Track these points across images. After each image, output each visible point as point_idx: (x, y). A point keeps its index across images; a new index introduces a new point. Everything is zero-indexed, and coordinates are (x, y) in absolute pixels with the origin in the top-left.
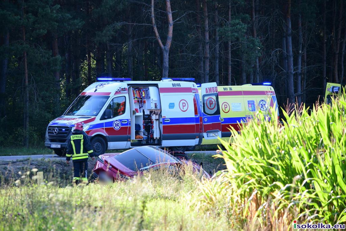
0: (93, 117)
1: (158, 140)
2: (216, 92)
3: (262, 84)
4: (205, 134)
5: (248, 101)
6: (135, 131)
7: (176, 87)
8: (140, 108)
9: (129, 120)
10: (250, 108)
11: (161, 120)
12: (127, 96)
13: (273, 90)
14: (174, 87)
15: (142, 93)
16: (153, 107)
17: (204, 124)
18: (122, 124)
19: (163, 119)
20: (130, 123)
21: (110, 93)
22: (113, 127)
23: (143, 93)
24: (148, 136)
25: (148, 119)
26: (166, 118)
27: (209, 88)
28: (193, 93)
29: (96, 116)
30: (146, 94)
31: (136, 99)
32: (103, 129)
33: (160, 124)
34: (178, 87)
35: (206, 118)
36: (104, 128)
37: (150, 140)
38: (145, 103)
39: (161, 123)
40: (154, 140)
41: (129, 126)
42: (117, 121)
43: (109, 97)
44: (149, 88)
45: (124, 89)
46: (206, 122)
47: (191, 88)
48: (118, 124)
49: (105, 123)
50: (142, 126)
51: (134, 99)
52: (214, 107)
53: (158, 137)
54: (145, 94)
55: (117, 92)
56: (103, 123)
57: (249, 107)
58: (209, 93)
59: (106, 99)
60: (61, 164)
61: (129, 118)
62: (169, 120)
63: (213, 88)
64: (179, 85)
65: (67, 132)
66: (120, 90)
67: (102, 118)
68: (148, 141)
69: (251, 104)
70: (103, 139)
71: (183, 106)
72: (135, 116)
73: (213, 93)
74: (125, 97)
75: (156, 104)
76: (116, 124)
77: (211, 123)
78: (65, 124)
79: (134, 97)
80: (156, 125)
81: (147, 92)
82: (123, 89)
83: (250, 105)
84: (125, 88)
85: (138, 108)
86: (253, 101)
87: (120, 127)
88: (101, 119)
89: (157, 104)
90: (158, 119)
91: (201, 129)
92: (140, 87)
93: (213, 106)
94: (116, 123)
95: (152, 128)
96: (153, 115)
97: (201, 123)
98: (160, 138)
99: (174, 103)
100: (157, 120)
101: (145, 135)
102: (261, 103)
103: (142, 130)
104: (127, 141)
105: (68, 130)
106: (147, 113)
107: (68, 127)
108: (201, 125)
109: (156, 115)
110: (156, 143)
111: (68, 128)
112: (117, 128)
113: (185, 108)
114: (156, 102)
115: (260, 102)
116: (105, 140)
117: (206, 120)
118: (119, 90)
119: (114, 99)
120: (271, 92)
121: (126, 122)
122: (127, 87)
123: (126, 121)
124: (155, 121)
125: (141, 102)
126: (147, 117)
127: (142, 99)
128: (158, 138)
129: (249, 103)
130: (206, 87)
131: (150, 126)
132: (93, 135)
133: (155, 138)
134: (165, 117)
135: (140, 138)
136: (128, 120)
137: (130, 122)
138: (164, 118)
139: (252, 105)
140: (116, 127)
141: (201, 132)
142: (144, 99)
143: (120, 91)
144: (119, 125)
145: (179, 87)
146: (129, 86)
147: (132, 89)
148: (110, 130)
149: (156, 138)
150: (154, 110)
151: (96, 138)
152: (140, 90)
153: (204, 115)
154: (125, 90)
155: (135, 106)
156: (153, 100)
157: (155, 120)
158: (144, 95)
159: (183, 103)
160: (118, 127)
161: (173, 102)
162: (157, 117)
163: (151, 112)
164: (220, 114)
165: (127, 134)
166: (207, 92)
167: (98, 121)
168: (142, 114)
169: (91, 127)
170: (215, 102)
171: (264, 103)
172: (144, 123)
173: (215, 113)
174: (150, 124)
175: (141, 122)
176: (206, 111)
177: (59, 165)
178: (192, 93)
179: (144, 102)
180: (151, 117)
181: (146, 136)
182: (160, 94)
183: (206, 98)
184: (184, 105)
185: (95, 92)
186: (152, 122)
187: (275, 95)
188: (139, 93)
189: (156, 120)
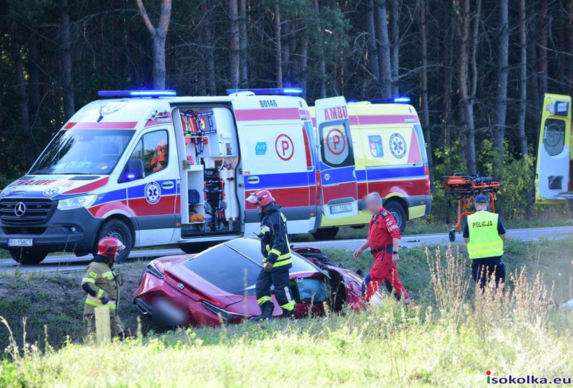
0: (103, 177)
1: (234, 223)
2: (346, 117)
3: (391, 101)
4: (326, 208)
5: (370, 137)
6: (188, 204)
7: (268, 107)
8: (197, 155)
9: (177, 182)
10: (372, 150)
11: (241, 180)
12: (170, 128)
13: (414, 112)
14: (265, 108)
15: (199, 122)
16: (222, 151)
17: (325, 186)
18: (164, 192)
19: (246, 178)
20: (178, 189)
21: (134, 124)
22: (145, 197)
23: (202, 122)
24: (214, 216)
25: (212, 178)
26: (251, 174)
27: (331, 109)
28: (302, 119)
29: (110, 173)
30: (208, 125)
31: (189, 136)
32: (125, 202)
33: (238, 189)
34: (271, 107)
35: (326, 172)
36: (127, 199)
37: (219, 225)
38: (207, 143)
39: (240, 185)
40: (226, 223)
41: (176, 194)
42: (152, 183)
43: (135, 131)
44: (212, 112)
45: (163, 115)
46: (327, 181)
47: (296, 109)
48: (155, 190)
49: (129, 188)
50: (202, 195)
51: (185, 134)
52: (342, 148)
53: (234, 216)
54: (206, 125)
55: (150, 120)
56: (125, 189)
57: (371, 148)
58: (331, 120)
59: (129, 137)
60: (59, 283)
61: (176, 176)
62: (256, 180)
63: (338, 108)
64: (273, 103)
65: (46, 210)
66: (156, 116)
67: (123, 179)
68: (214, 225)
69: (375, 142)
70: (125, 225)
71: (284, 149)
72: (188, 172)
73: (338, 119)
74: (167, 131)
75: (228, 145)
76: (150, 191)
77: (338, 184)
78: (41, 194)
79: (184, 131)
80: (228, 190)
81: (209, 119)
82: (161, 114)
83: (373, 145)
84: (165, 113)
85: (193, 154)
86: (379, 136)
87: (158, 198)
88: (120, 182)
89: (231, 146)
90: (234, 177)
91: (319, 197)
92: (195, 110)
93: (339, 147)
94: (150, 188)
95: (222, 198)
96: (222, 169)
97: (319, 183)
98: (239, 218)
99: (265, 143)
100: (232, 179)
101: (208, 213)
102: (394, 140)
103: (203, 201)
104: (174, 227)
105: (49, 206)
106: (210, 164)
107: (49, 200)
108: (319, 188)
109: (229, 169)
110: (231, 228)
111: (49, 203)
112: (153, 199)
113: (288, 153)
114: (228, 142)
115: (392, 138)
116: (129, 227)
117: (327, 177)
118: (154, 116)
119: (144, 136)
120: (411, 117)
121: (170, 185)
122: (169, 110)
123: (172, 183)
124: (226, 182)
125: (198, 141)
126: (212, 173)
127: (200, 134)
128: (234, 219)
129: (371, 142)
130: (325, 107)
131: (218, 193)
132: (105, 216)
133: (227, 220)
134: (249, 172)
135: (198, 220)
136: (174, 181)
137: (178, 185)
138: (247, 174)
139: (377, 145)
140: (151, 198)
141: (318, 204)
142: (204, 135)
143: (156, 118)
144: (157, 192)
145: (274, 107)
146: (173, 108)
147: (178, 113)
148: (139, 205)
149: (231, 219)
150: (225, 158)
151: (111, 223)
152: (196, 116)
153: (323, 167)
154: (166, 117)
155: (188, 151)
156: (223, 136)
157: (228, 179)
158: (203, 127)
159: (283, 142)
160: (156, 197)
161: (264, 141)
162: (231, 174)
163: (218, 163)
164: (354, 164)
165: (173, 213)
166: (327, 117)
167: (113, 185)
168: (201, 167)
169: (101, 198)
170: (344, 138)
171: (400, 140)
172: (206, 187)
173: (345, 163)
174: (216, 189)
175: (200, 186)
176: (328, 159)
177: (56, 285)
178: (299, 121)
179: (206, 141)
180: (218, 172)
181: (211, 214)
182: (237, 123)
183: (326, 130)
184: (285, 145)
185: (98, 121)
186: (220, 185)
187: (419, 124)
188: (194, 121)
189: (230, 179)
